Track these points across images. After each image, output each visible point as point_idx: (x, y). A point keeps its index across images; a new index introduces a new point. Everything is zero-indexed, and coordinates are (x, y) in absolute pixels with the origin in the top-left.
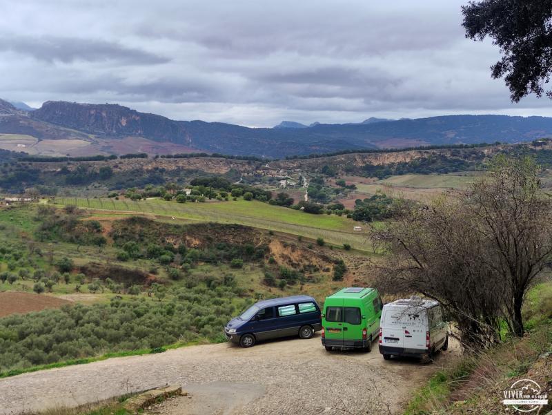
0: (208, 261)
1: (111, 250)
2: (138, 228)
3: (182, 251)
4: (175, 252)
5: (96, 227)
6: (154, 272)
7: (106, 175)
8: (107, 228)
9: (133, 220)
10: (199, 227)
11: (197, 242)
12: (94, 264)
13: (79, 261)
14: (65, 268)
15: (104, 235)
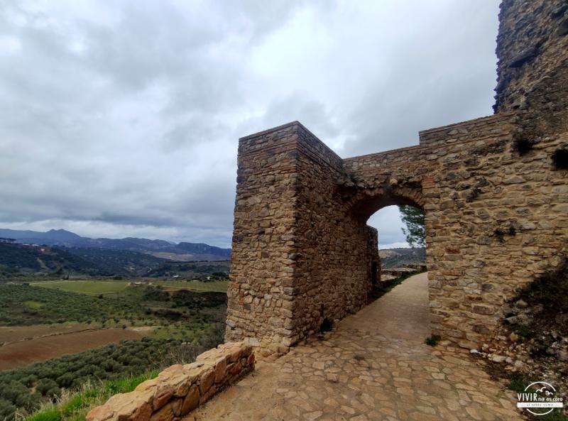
0: (208, 306)
1: (171, 303)
2: (183, 294)
3: (199, 303)
4: (196, 303)
5: (167, 294)
6: (185, 312)
7: (194, 267)
8: (171, 294)
9: (182, 291)
10: (207, 293)
11: (205, 299)
12: (161, 310)
13: (155, 309)
14: (148, 313)
15: (170, 297)
